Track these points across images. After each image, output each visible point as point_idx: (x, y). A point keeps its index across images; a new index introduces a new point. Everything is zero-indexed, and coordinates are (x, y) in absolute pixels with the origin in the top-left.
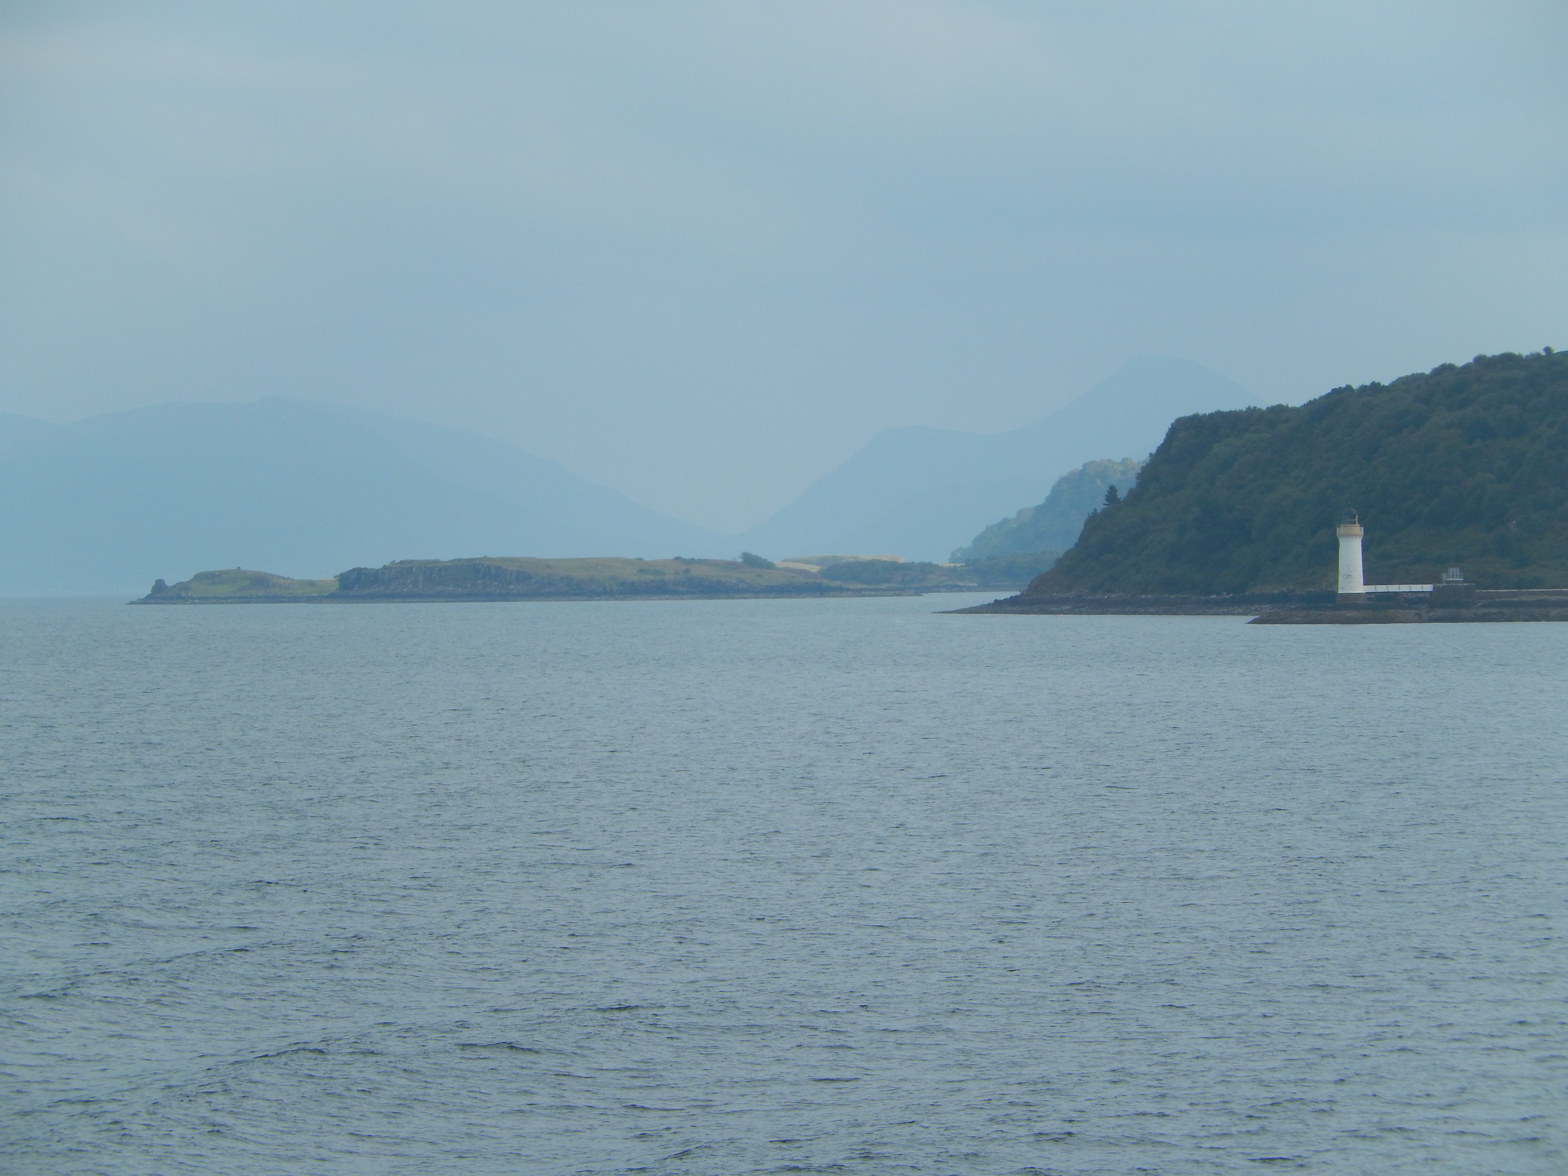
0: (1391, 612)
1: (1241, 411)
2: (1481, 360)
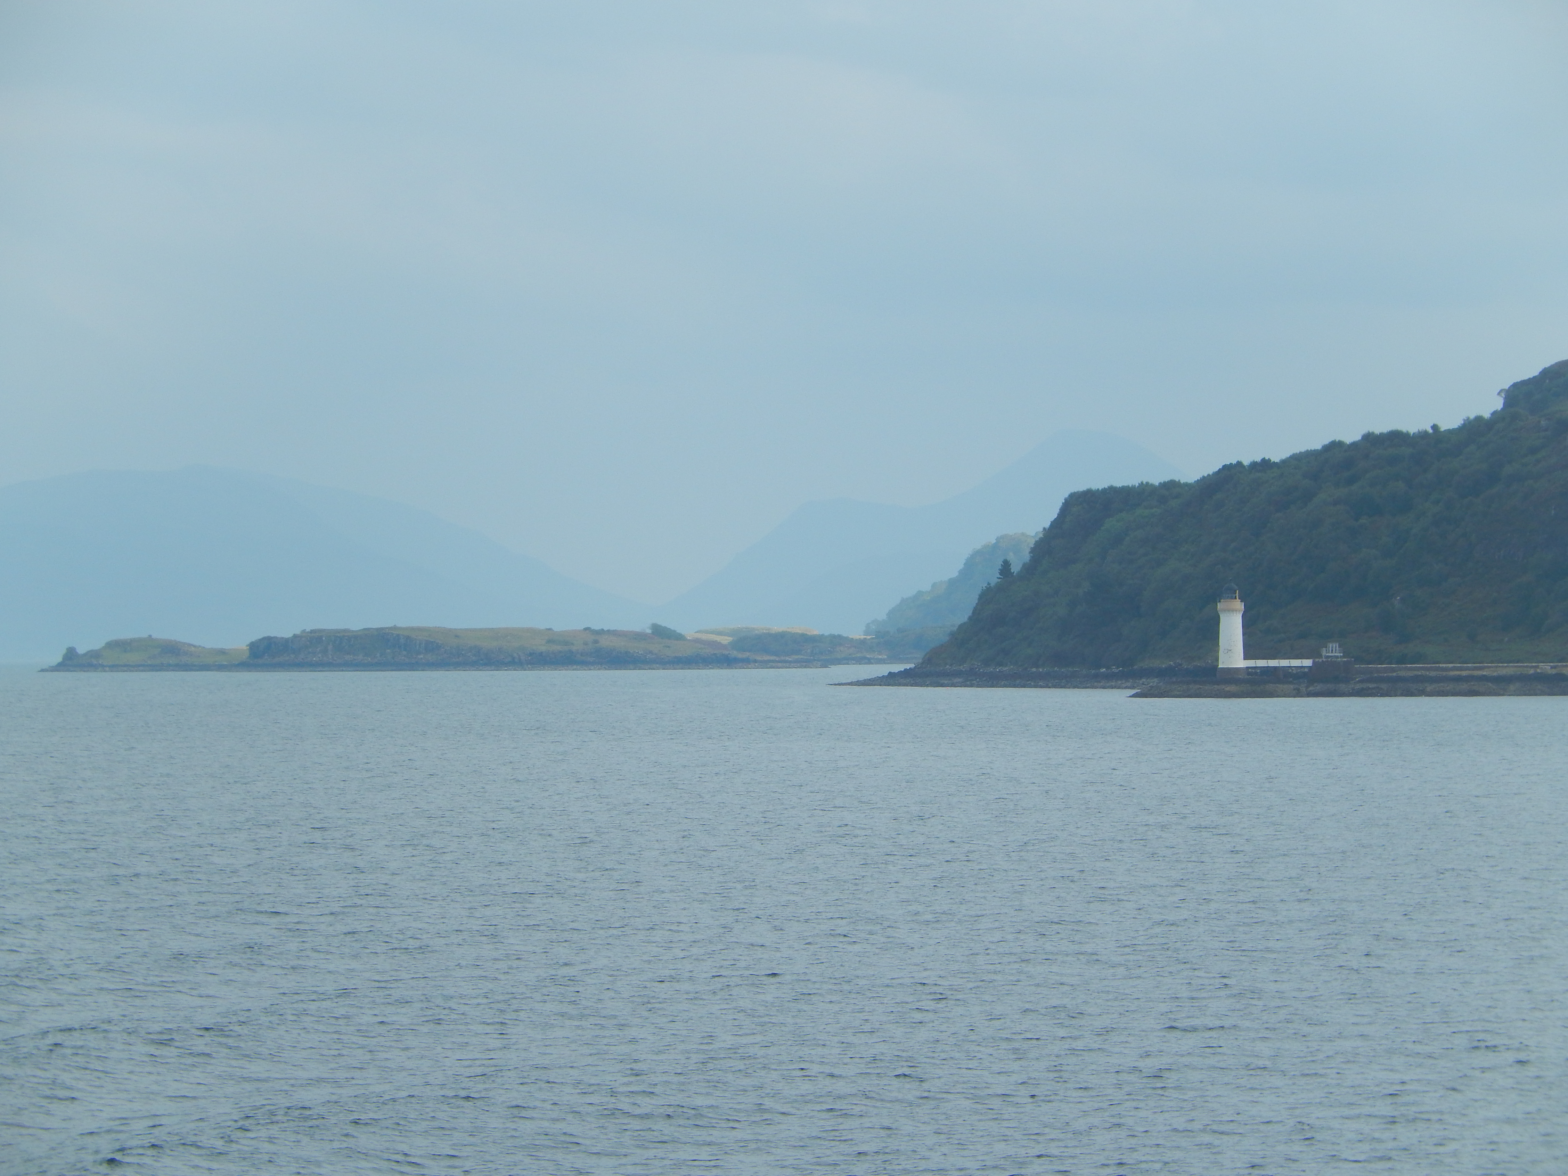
0: (1270, 687)
2: (1369, 438)
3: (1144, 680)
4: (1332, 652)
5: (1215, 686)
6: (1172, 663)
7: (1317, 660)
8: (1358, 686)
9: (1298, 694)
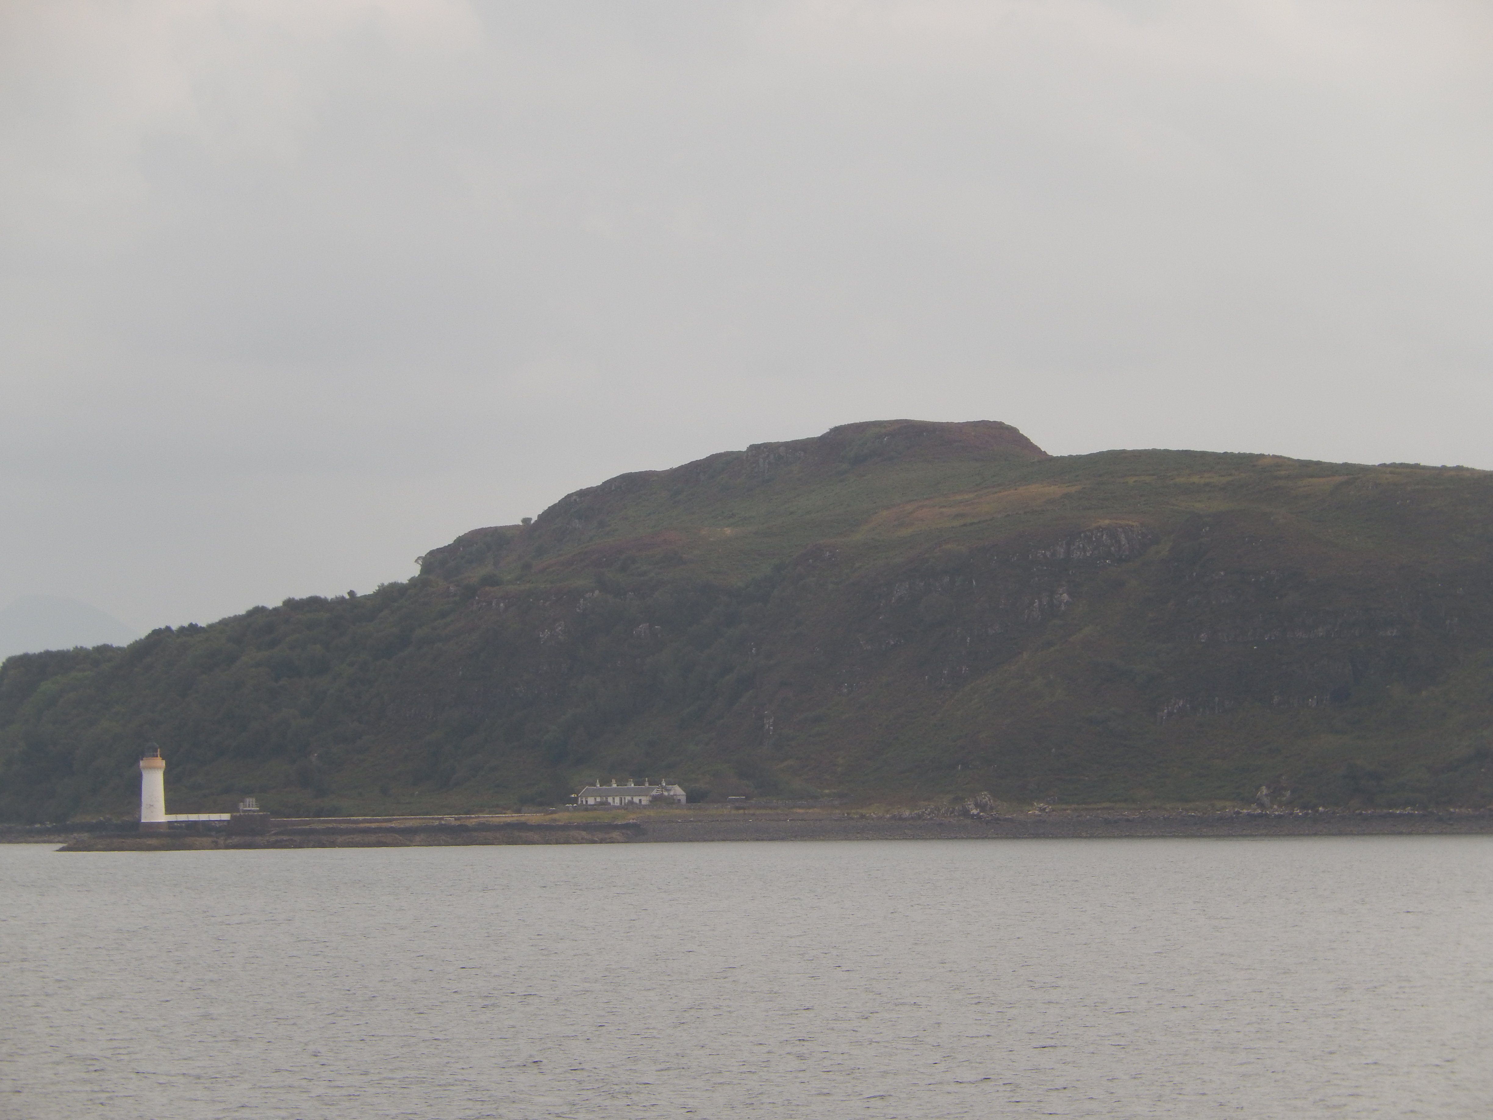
0: (188, 840)
1: (68, 651)
2: (290, 604)
3: (76, 835)
4: (249, 807)
5: (138, 840)
6: (102, 818)
7: (235, 814)
8: (273, 839)
9: (216, 846)
